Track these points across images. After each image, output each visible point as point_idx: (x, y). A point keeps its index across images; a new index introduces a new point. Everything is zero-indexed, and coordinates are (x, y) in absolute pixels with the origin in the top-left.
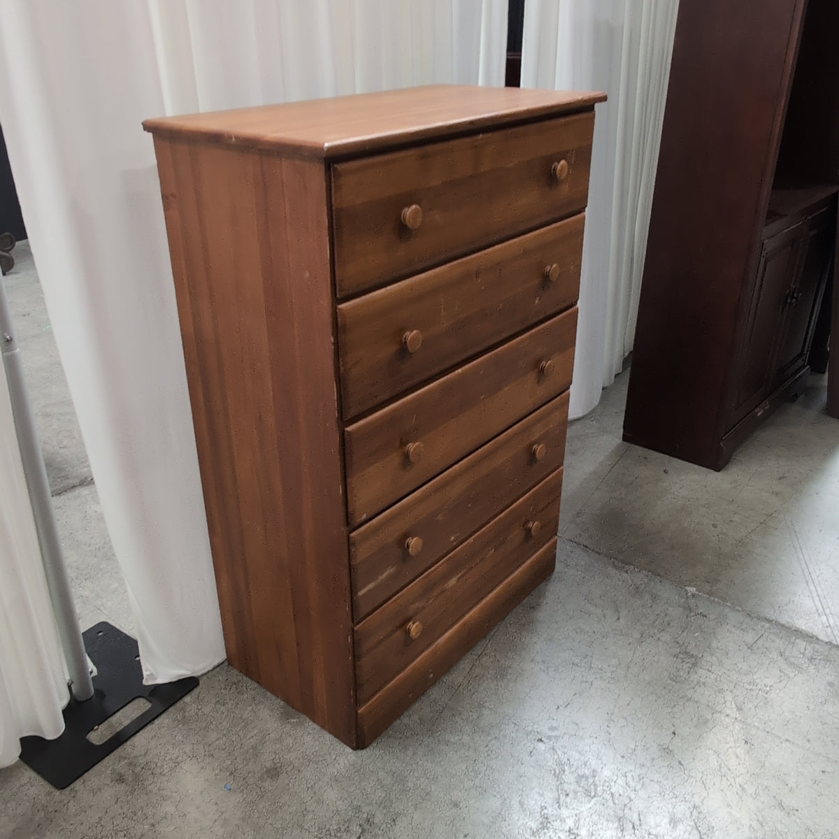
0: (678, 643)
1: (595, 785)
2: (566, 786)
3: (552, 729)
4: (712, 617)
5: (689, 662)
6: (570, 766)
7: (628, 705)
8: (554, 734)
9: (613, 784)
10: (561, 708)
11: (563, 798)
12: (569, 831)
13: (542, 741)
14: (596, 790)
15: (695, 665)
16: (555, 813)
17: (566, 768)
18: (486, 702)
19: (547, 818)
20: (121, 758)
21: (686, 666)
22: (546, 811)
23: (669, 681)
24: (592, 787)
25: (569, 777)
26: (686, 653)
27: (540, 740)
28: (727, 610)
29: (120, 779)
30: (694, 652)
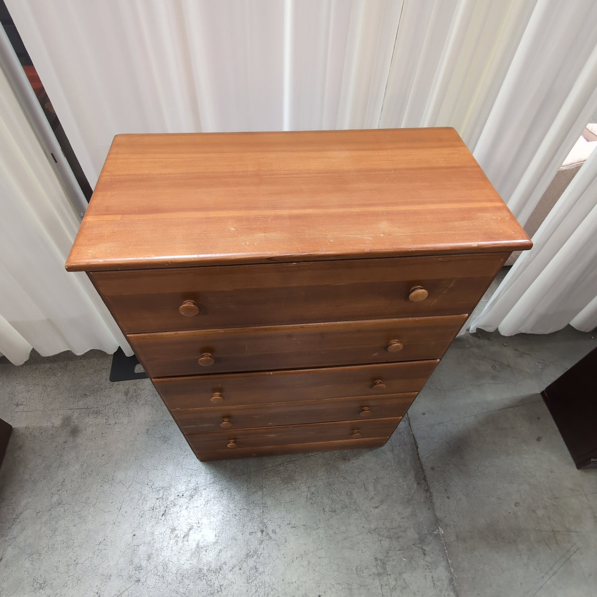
0: (387, 553)
1: (256, 578)
2: (245, 565)
3: (274, 532)
4: (428, 559)
5: (378, 570)
6: (258, 557)
7: (319, 558)
8: (271, 534)
9: (263, 587)
10: (290, 526)
11: (237, 568)
12: (221, 586)
13: (262, 533)
14: (253, 581)
15: (379, 574)
16: (226, 571)
17: (255, 557)
18: (266, 488)
19: (221, 569)
20: (135, 385)
21: (374, 570)
22: (224, 566)
23: (354, 569)
24: (254, 578)
25: (251, 562)
26: (384, 564)
27: (262, 531)
28: (444, 563)
29: (126, 394)
30: (389, 568)
